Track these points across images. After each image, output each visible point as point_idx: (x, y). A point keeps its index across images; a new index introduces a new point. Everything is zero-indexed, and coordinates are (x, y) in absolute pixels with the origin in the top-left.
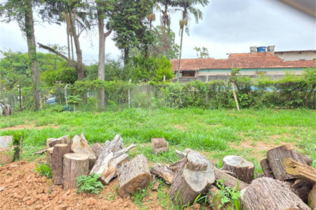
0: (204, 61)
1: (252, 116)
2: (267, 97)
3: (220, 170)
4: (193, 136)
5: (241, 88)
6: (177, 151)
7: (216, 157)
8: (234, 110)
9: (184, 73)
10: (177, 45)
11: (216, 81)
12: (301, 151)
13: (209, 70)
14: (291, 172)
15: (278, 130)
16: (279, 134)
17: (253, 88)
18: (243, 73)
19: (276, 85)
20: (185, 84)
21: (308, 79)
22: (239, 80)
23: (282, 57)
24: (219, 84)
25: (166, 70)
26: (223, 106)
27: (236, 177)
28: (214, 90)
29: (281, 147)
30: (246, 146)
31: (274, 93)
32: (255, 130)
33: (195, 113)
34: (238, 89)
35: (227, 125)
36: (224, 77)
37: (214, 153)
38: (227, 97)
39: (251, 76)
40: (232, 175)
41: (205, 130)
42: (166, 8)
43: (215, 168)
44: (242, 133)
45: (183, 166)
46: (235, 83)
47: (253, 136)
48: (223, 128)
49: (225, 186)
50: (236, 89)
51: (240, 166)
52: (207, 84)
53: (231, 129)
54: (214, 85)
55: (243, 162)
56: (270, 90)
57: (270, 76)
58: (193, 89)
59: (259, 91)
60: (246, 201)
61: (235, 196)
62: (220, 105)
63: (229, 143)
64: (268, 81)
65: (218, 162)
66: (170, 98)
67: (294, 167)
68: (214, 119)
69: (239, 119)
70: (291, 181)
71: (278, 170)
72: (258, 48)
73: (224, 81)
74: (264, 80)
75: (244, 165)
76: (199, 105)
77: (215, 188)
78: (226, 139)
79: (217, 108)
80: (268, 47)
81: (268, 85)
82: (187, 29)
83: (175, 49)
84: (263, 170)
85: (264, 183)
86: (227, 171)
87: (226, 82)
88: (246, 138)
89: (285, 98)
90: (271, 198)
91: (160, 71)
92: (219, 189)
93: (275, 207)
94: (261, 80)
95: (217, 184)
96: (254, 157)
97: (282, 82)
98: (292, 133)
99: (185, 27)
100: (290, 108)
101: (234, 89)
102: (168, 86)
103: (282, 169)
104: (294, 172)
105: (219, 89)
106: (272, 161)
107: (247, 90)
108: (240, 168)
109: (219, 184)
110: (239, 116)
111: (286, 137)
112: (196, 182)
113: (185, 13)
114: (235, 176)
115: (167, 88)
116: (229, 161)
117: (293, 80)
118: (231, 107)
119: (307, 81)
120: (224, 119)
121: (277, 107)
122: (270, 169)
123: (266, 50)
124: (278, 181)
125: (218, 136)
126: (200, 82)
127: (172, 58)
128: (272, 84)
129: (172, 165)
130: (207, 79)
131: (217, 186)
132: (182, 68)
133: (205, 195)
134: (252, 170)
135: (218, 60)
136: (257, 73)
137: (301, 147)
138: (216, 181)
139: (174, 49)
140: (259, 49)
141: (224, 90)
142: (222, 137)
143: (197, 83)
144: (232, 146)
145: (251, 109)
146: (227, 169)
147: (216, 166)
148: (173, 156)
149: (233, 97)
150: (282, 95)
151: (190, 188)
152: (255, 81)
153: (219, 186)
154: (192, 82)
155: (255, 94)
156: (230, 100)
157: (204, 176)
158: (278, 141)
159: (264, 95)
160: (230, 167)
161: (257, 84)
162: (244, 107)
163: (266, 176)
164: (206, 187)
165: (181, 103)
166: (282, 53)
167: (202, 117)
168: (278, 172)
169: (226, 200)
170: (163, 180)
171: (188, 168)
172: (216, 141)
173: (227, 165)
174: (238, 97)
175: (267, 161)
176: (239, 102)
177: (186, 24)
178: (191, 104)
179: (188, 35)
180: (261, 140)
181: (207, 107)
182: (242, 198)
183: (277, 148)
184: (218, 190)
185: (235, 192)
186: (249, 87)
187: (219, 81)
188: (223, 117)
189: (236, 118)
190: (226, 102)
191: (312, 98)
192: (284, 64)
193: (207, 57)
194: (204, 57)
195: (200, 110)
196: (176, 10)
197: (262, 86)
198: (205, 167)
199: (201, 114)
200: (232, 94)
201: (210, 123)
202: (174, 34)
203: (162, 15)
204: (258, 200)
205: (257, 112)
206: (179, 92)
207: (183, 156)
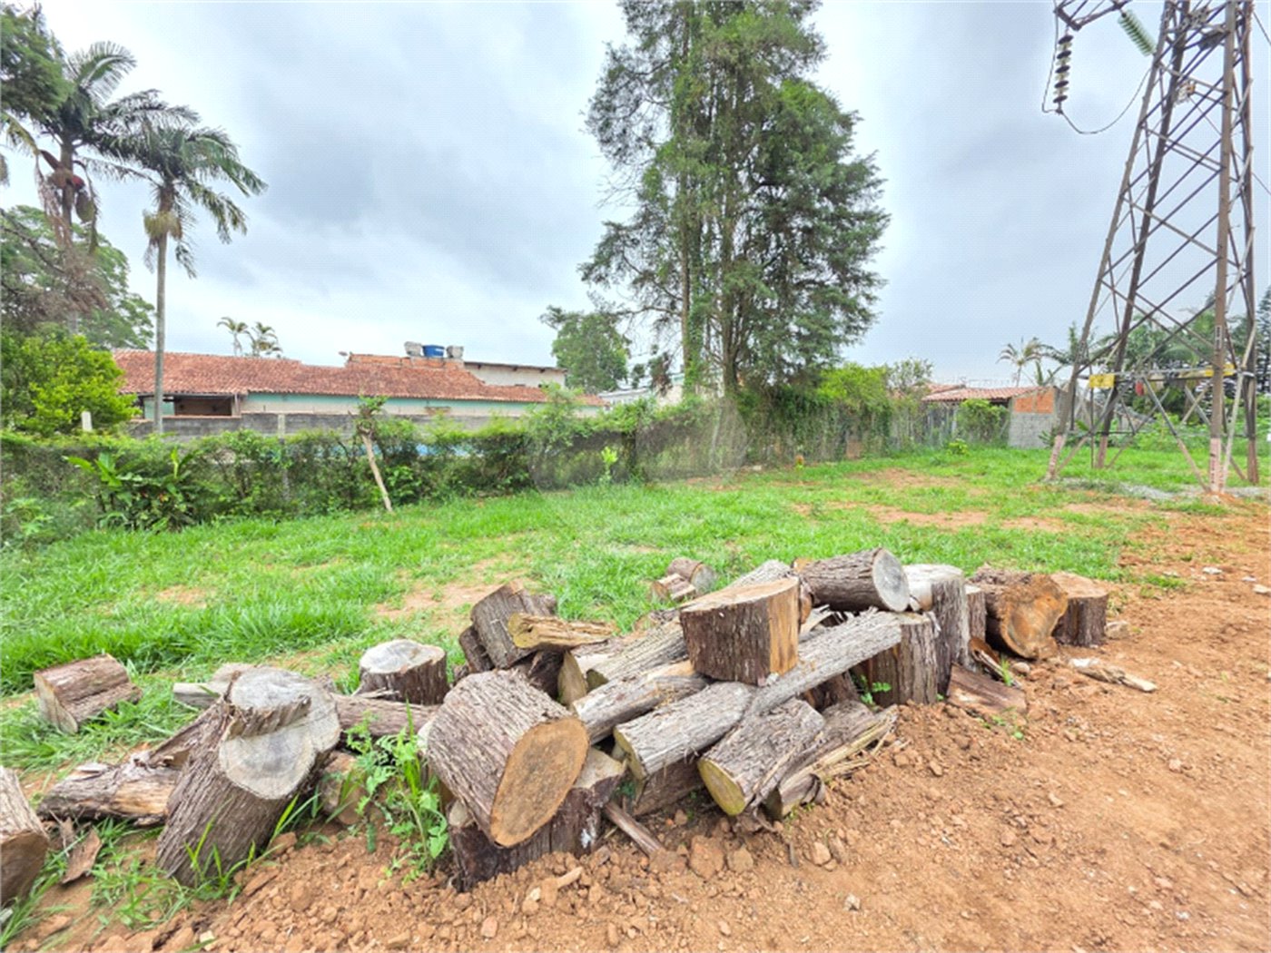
0: (265, 366)
1: (425, 522)
2: (457, 471)
3: (353, 698)
4: (244, 615)
5: (389, 451)
6: (179, 687)
7: (336, 660)
8: (376, 512)
9: (183, 403)
10: (140, 302)
11: (314, 432)
12: (536, 585)
13: (284, 395)
14: (524, 642)
15: (489, 547)
16: (492, 555)
17: (422, 451)
18: (391, 409)
19: (474, 440)
20: (191, 442)
21: (534, 428)
22: (384, 428)
23: (481, 375)
24: (324, 442)
25: (94, 387)
26: (344, 505)
27: (403, 700)
28: (310, 458)
29: (499, 592)
30: (417, 604)
31: (472, 460)
32: (438, 557)
33: (249, 537)
34: (384, 452)
35: (359, 558)
36: (338, 420)
37: (326, 650)
38: (353, 478)
39: (416, 419)
40: (388, 698)
41: (290, 589)
42: (68, 149)
43: (338, 697)
44: (404, 573)
45: (217, 734)
46: (375, 438)
47: (434, 573)
48: (348, 570)
49: (375, 738)
50: (378, 452)
51: (412, 665)
52: (282, 442)
53: (375, 568)
54: (308, 444)
55: (416, 652)
56: (462, 454)
57: (459, 419)
58: (230, 458)
59: (437, 456)
60: (436, 756)
61: (405, 754)
62: (333, 502)
63: (372, 607)
64: (457, 432)
65: (343, 675)
66: (125, 497)
67: (530, 631)
68: (318, 547)
69: (394, 537)
70: (526, 660)
71: (499, 644)
72: (425, 348)
73: (339, 432)
74: (450, 430)
75: (420, 661)
76: (258, 509)
77: (341, 757)
78: (364, 597)
79: (324, 512)
80: (449, 349)
81: (457, 441)
82: (180, 252)
83: (134, 315)
84: (466, 656)
85: (474, 692)
86: (374, 694)
87: (346, 435)
88: (419, 584)
89: (495, 471)
90: (491, 722)
91: (62, 391)
92: (356, 752)
93: (501, 738)
94: (440, 429)
95: (349, 741)
96: (442, 627)
97: (487, 435)
98: (517, 548)
99: (171, 243)
100: (508, 494)
101: (372, 453)
102: (107, 450)
103: (507, 640)
104: (529, 641)
105: (326, 454)
106: (484, 629)
107: (407, 456)
108: (411, 672)
109: (356, 738)
110: (390, 526)
111: (506, 561)
112: (273, 768)
113: (166, 196)
114: (397, 699)
115: (104, 461)
116: (377, 661)
117: (507, 430)
118: (368, 506)
119: (532, 431)
120: (351, 541)
121: (482, 494)
122: (482, 649)
123: (445, 355)
124: (502, 672)
125: (335, 596)
126: (254, 433)
127: (121, 344)
128: (466, 439)
129: (163, 748)
130: (281, 426)
131: (349, 749)
132: (170, 384)
133: (311, 794)
134: (442, 663)
135: (314, 369)
136: (428, 409)
137: (536, 575)
138: (343, 736)
139: (125, 313)
140: (429, 350)
141: (343, 458)
142: (348, 595)
143: (241, 437)
144: (380, 613)
145: (424, 504)
146: (374, 687)
147: (340, 687)
148: (163, 709)
149: (371, 477)
150: (490, 464)
151: (252, 799)
152: (425, 433)
153: (355, 745)
154: (223, 435)
155: (429, 465)
156: (363, 485)
157: (302, 736)
158: (490, 572)
159: (451, 466)
160: (383, 677)
161: (433, 439)
162: (404, 501)
163: (475, 671)
164: (312, 769)
165: (183, 508)
166: (479, 366)
167: (273, 547)
168: (499, 650)
169: (382, 775)
170: (117, 820)
171: (237, 732)
172: (331, 612)
173: (372, 677)
174: (385, 476)
175: (474, 632)
176: (389, 489)
177: (178, 234)
178: (224, 508)
179: (192, 273)
180: (454, 580)
181: (288, 512)
182: (424, 751)
183: (492, 595)
184: (352, 759)
185: (405, 742)
186: (413, 448)
187: (323, 431)
188: (346, 536)
189: (385, 532)
190: (353, 493)
191: (544, 466)
192: (488, 391)
193: (273, 355)
194: (263, 354)
195: (262, 525)
196: (124, 172)
197: (444, 444)
198: (304, 708)
199: (270, 536)
200: (369, 468)
201: (305, 562)
202: (121, 259)
203: (47, 170)
204: (463, 740)
205: (439, 511)
206: (167, 470)
207: (211, 697)
